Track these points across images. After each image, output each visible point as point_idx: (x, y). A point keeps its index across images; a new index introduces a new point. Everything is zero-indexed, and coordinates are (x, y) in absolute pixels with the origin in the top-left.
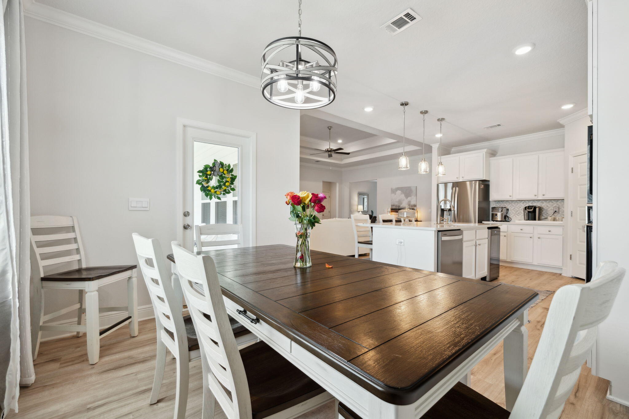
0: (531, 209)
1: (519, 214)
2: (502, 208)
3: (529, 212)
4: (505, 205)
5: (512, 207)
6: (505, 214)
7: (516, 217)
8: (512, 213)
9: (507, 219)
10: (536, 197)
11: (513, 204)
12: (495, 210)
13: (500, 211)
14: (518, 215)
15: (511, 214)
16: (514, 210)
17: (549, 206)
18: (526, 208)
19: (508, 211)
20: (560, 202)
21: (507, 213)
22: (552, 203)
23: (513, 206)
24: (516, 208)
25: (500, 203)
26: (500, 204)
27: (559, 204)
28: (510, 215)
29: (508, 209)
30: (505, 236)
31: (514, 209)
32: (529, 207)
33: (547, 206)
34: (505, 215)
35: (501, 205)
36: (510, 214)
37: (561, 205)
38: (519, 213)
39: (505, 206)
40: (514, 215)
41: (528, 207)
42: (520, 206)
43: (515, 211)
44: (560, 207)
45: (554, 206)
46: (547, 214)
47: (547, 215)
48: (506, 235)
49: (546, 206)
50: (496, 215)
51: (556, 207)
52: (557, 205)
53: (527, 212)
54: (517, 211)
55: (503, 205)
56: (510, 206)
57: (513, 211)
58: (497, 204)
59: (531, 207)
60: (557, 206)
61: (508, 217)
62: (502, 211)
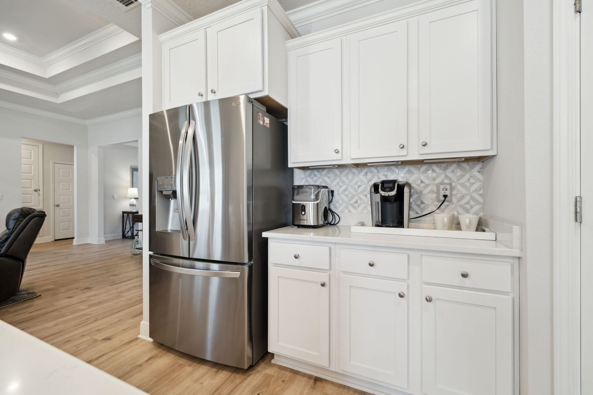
0: (392, 189)
1: (356, 205)
2: (318, 187)
3: (384, 199)
4: (326, 179)
5: (341, 187)
6: (326, 205)
7: (350, 211)
8: (340, 202)
9: (330, 218)
10: (404, 152)
11: (344, 179)
12: (303, 193)
13: (313, 197)
14: (354, 208)
15: (340, 205)
16: (347, 193)
17: (427, 181)
18: (376, 187)
19: (333, 196)
20: (453, 172)
21: (330, 202)
22: (434, 174)
23: (344, 182)
24: (350, 189)
25: (315, 175)
26: (315, 178)
27: (451, 175)
28: (337, 207)
29: (332, 192)
30: (323, 285)
31: (346, 190)
32: (386, 185)
33: (422, 182)
34: (326, 208)
35: (316, 181)
36: (337, 205)
37: (455, 179)
38: (356, 202)
39: (326, 182)
40: (347, 207)
41: (383, 183)
42: (359, 184)
43: (347, 196)
44: (453, 184)
45: (438, 181)
46: (422, 203)
47: (422, 206)
48: (326, 281)
49: (419, 182)
50: (303, 208)
51: (442, 183)
52: (447, 177)
53: (379, 200)
54: (353, 196)
55: (321, 180)
56: (338, 184)
57: (343, 196)
58: (309, 179)
59: (391, 185)
60: (446, 181)
61: (333, 213)
62: (317, 196)
